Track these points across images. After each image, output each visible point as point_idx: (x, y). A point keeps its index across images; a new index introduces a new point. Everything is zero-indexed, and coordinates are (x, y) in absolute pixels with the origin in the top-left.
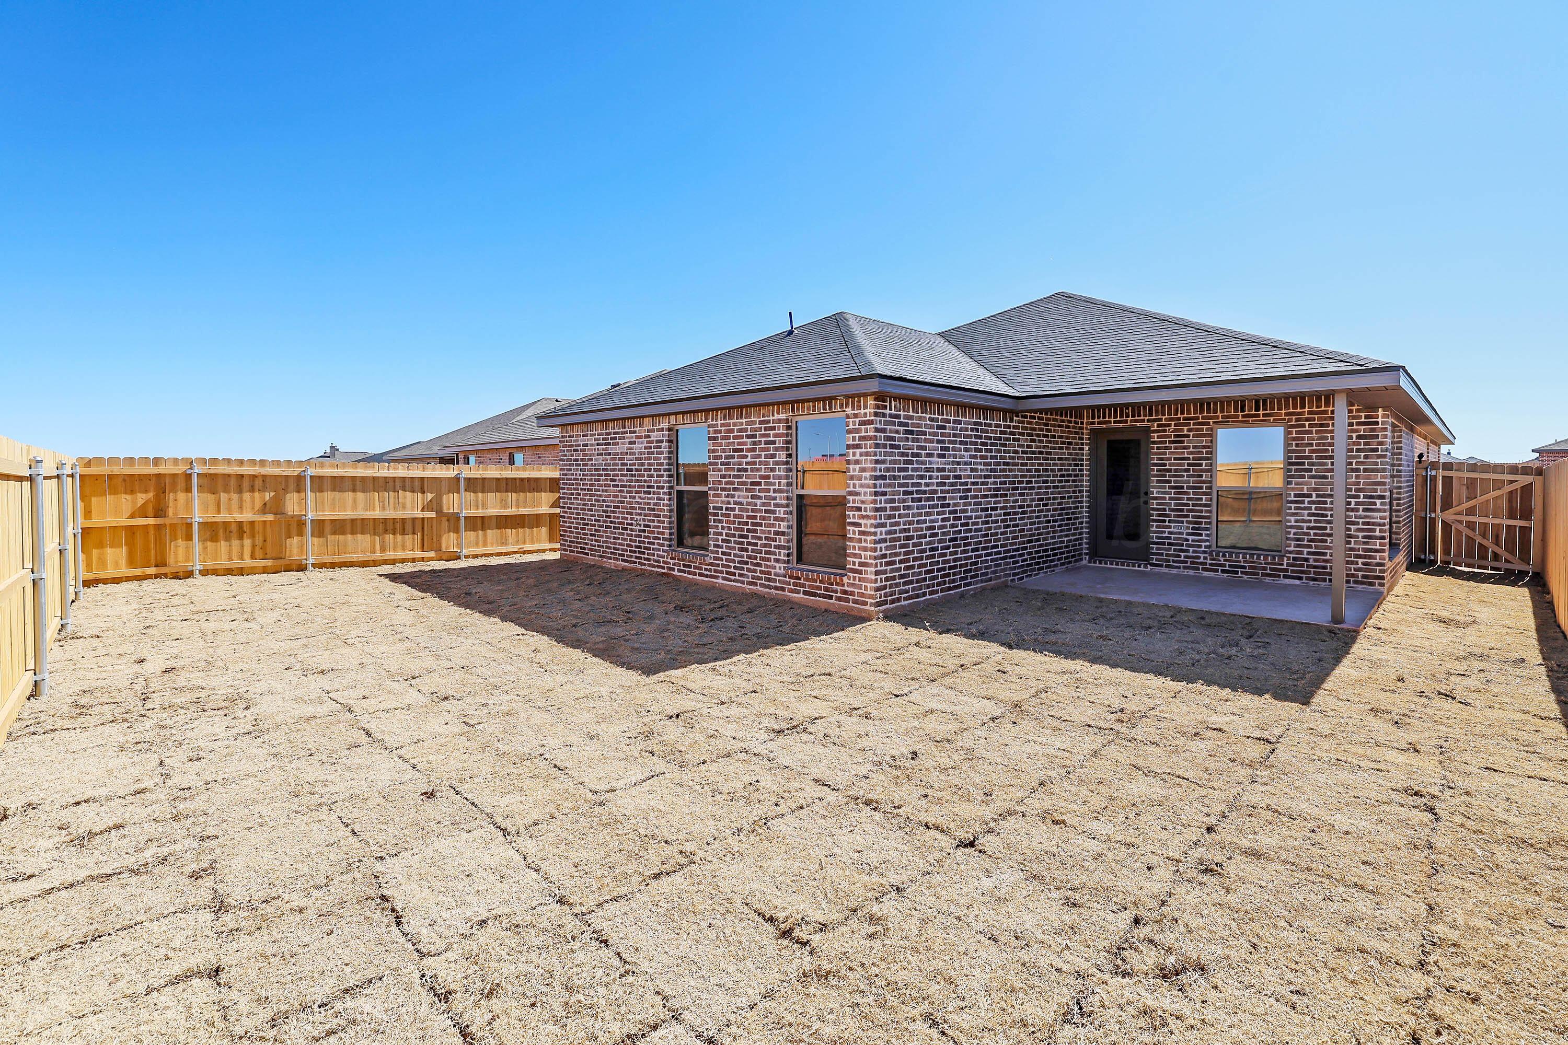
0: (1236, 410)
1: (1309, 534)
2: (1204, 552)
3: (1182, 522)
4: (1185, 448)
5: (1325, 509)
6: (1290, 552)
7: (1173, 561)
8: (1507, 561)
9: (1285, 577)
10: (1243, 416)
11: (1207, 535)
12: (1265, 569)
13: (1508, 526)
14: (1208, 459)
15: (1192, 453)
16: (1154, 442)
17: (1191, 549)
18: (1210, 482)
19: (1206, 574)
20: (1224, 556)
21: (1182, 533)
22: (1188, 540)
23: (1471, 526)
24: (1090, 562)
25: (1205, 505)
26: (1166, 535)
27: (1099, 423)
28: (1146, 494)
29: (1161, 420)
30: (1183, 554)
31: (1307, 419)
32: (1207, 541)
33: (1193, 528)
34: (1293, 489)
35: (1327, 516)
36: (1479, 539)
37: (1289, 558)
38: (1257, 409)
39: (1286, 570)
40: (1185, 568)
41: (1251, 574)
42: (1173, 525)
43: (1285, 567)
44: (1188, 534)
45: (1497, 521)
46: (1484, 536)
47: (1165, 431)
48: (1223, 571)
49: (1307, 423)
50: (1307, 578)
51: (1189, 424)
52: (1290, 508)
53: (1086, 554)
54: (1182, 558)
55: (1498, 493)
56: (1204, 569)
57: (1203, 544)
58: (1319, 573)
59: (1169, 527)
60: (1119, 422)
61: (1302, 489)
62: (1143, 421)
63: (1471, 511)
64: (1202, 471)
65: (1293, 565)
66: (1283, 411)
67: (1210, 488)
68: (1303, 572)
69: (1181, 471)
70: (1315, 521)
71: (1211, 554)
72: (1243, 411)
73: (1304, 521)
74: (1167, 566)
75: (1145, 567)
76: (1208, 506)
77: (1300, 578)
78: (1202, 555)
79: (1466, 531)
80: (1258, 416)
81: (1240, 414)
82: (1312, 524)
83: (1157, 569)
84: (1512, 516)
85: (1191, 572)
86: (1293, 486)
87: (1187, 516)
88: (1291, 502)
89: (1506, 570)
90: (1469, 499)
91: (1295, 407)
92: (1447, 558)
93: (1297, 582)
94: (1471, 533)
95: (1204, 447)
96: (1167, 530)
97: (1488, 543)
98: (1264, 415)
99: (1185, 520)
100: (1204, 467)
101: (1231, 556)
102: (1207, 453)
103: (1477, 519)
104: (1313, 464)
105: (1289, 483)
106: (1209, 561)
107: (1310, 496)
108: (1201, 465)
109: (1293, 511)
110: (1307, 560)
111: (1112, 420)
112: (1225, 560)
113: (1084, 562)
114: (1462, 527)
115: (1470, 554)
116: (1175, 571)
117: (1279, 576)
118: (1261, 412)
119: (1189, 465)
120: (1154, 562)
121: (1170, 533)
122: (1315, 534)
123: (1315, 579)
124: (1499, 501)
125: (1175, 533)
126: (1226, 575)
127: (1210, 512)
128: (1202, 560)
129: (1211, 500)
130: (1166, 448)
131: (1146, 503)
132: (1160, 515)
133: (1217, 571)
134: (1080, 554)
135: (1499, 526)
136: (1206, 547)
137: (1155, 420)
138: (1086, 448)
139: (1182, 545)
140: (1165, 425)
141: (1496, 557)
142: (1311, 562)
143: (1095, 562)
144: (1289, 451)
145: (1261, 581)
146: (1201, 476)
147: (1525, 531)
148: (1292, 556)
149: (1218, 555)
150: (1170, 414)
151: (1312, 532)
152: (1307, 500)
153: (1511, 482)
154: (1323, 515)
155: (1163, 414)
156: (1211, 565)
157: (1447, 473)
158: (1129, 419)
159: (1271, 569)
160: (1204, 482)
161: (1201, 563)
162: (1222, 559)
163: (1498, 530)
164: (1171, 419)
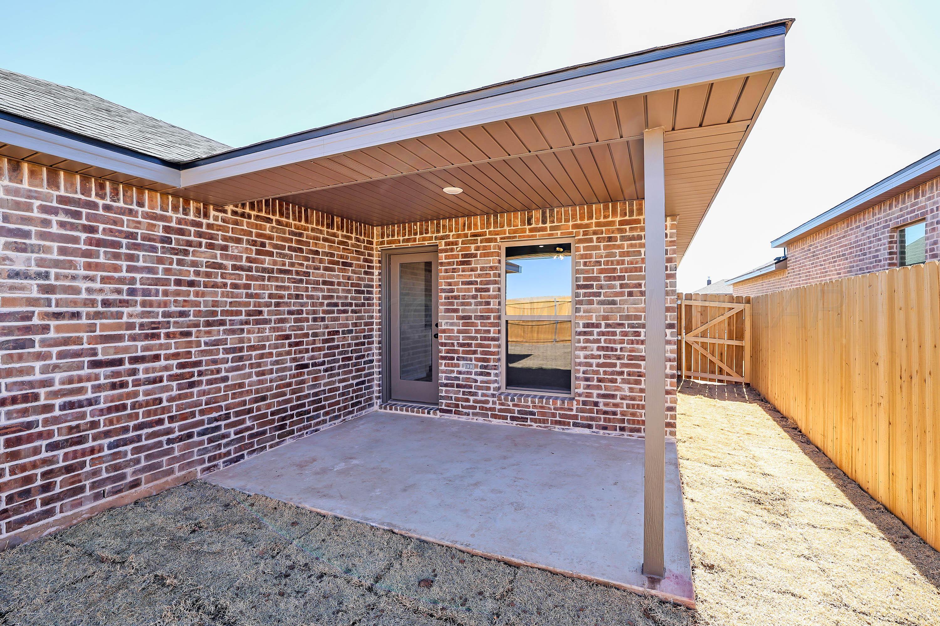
0: (523, 223)
1: (597, 372)
2: (493, 396)
3: (471, 360)
4: (472, 270)
5: (615, 342)
6: (580, 395)
7: (463, 407)
8: (728, 374)
9: (575, 425)
10: (531, 230)
11: (496, 375)
12: (554, 415)
13: (728, 345)
14: (496, 282)
15: (479, 276)
16: (442, 264)
17: (480, 392)
18: (499, 311)
19: (495, 422)
20: (513, 400)
21: (471, 373)
22: (476, 381)
23: (704, 345)
24: (381, 408)
25: (494, 339)
26: (455, 375)
27: (389, 242)
28: (437, 325)
29: (448, 237)
30: (472, 398)
31: (595, 233)
32: (496, 381)
33: (482, 367)
34: (582, 317)
35: (616, 350)
36: (709, 357)
37: (578, 401)
38: (544, 222)
39: (576, 417)
40: (474, 414)
41: (540, 421)
42: (461, 363)
43: (574, 413)
44: (477, 374)
45: (721, 342)
46: (713, 354)
47: (452, 250)
48: (513, 419)
49: (595, 237)
50: (598, 427)
51: (475, 242)
52: (579, 342)
53: (378, 398)
54: (471, 403)
55: (721, 318)
56: (495, 416)
57: (492, 386)
58: (610, 420)
59: (457, 366)
60: (408, 240)
61: (590, 318)
62: (431, 238)
63: (704, 335)
64: (489, 297)
65: (582, 411)
66: (571, 223)
67: (499, 318)
68: (592, 419)
69: (469, 298)
70: (605, 357)
71: (500, 399)
72: (529, 223)
73: (593, 357)
74: (457, 413)
75: (435, 413)
76: (496, 339)
77: (590, 427)
78: (491, 399)
79: (701, 351)
80: (544, 229)
81: (527, 227)
82: (602, 361)
83: (447, 416)
84: (730, 338)
85: (481, 420)
86: (581, 314)
87: (475, 352)
88: (580, 334)
89: (728, 382)
90: (703, 323)
91: (582, 218)
92: (689, 374)
93: (587, 431)
94: (704, 353)
95: (491, 268)
96: (456, 369)
97: (716, 360)
98: (552, 228)
99: (473, 356)
100: (491, 293)
101: (520, 400)
102: (495, 275)
103: (708, 340)
104: (601, 287)
105: (577, 310)
106: (498, 407)
107: (598, 326)
108: (488, 290)
109: (582, 344)
110: (596, 404)
111: (401, 238)
112: (514, 405)
113: (376, 408)
114: (698, 347)
115: (703, 371)
116: (463, 418)
117: (569, 424)
118: (548, 225)
119: (477, 290)
120: (443, 407)
121: (460, 373)
122: (605, 373)
123: (605, 428)
124: (722, 325)
125: (464, 373)
126: (515, 423)
127: (499, 346)
128: (490, 405)
129: (499, 332)
130: (454, 270)
131: (436, 336)
132: (448, 352)
133: (505, 418)
134: (371, 399)
135: (723, 345)
136: (495, 389)
137: (442, 238)
138: (376, 272)
139: (471, 387)
140: (452, 243)
141: (721, 371)
142: (602, 407)
143: (385, 408)
144: (577, 272)
145: (550, 432)
146: (488, 303)
147: (740, 349)
148: (581, 399)
149: (506, 399)
150: (457, 230)
151: (601, 370)
152: (596, 330)
153: (730, 309)
154: (612, 349)
155: (451, 231)
156: (500, 410)
157: (688, 302)
158: (418, 237)
159: (561, 416)
160: (491, 311)
161: (491, 409)
162: (510, 403)
163: (722, 349)
164: (459, 236)
